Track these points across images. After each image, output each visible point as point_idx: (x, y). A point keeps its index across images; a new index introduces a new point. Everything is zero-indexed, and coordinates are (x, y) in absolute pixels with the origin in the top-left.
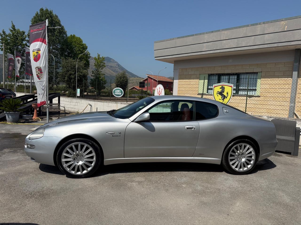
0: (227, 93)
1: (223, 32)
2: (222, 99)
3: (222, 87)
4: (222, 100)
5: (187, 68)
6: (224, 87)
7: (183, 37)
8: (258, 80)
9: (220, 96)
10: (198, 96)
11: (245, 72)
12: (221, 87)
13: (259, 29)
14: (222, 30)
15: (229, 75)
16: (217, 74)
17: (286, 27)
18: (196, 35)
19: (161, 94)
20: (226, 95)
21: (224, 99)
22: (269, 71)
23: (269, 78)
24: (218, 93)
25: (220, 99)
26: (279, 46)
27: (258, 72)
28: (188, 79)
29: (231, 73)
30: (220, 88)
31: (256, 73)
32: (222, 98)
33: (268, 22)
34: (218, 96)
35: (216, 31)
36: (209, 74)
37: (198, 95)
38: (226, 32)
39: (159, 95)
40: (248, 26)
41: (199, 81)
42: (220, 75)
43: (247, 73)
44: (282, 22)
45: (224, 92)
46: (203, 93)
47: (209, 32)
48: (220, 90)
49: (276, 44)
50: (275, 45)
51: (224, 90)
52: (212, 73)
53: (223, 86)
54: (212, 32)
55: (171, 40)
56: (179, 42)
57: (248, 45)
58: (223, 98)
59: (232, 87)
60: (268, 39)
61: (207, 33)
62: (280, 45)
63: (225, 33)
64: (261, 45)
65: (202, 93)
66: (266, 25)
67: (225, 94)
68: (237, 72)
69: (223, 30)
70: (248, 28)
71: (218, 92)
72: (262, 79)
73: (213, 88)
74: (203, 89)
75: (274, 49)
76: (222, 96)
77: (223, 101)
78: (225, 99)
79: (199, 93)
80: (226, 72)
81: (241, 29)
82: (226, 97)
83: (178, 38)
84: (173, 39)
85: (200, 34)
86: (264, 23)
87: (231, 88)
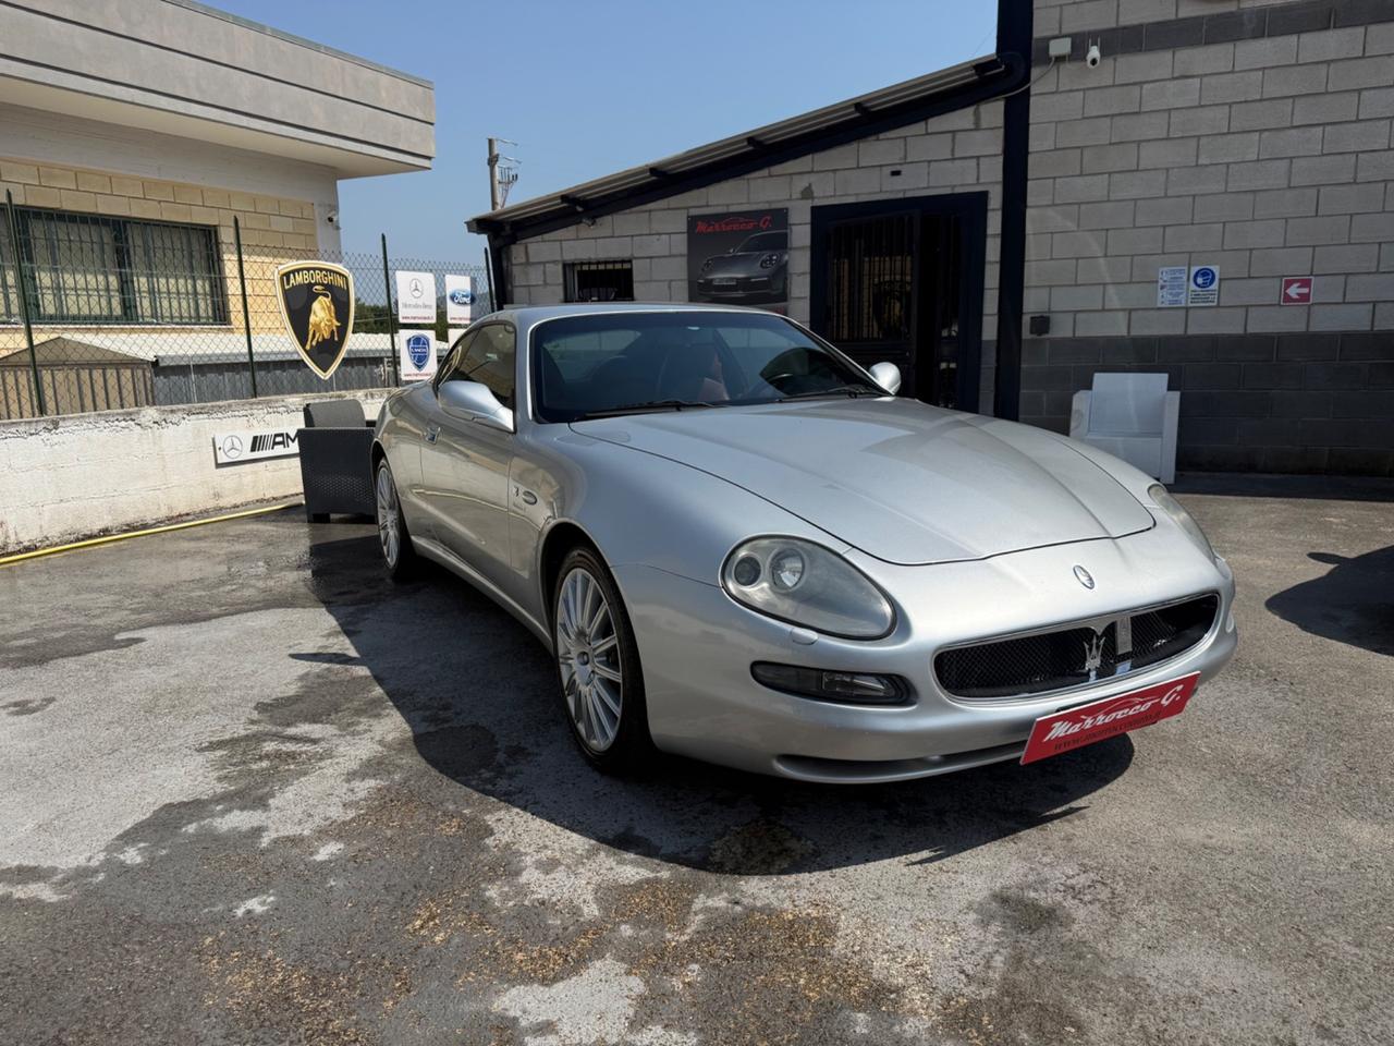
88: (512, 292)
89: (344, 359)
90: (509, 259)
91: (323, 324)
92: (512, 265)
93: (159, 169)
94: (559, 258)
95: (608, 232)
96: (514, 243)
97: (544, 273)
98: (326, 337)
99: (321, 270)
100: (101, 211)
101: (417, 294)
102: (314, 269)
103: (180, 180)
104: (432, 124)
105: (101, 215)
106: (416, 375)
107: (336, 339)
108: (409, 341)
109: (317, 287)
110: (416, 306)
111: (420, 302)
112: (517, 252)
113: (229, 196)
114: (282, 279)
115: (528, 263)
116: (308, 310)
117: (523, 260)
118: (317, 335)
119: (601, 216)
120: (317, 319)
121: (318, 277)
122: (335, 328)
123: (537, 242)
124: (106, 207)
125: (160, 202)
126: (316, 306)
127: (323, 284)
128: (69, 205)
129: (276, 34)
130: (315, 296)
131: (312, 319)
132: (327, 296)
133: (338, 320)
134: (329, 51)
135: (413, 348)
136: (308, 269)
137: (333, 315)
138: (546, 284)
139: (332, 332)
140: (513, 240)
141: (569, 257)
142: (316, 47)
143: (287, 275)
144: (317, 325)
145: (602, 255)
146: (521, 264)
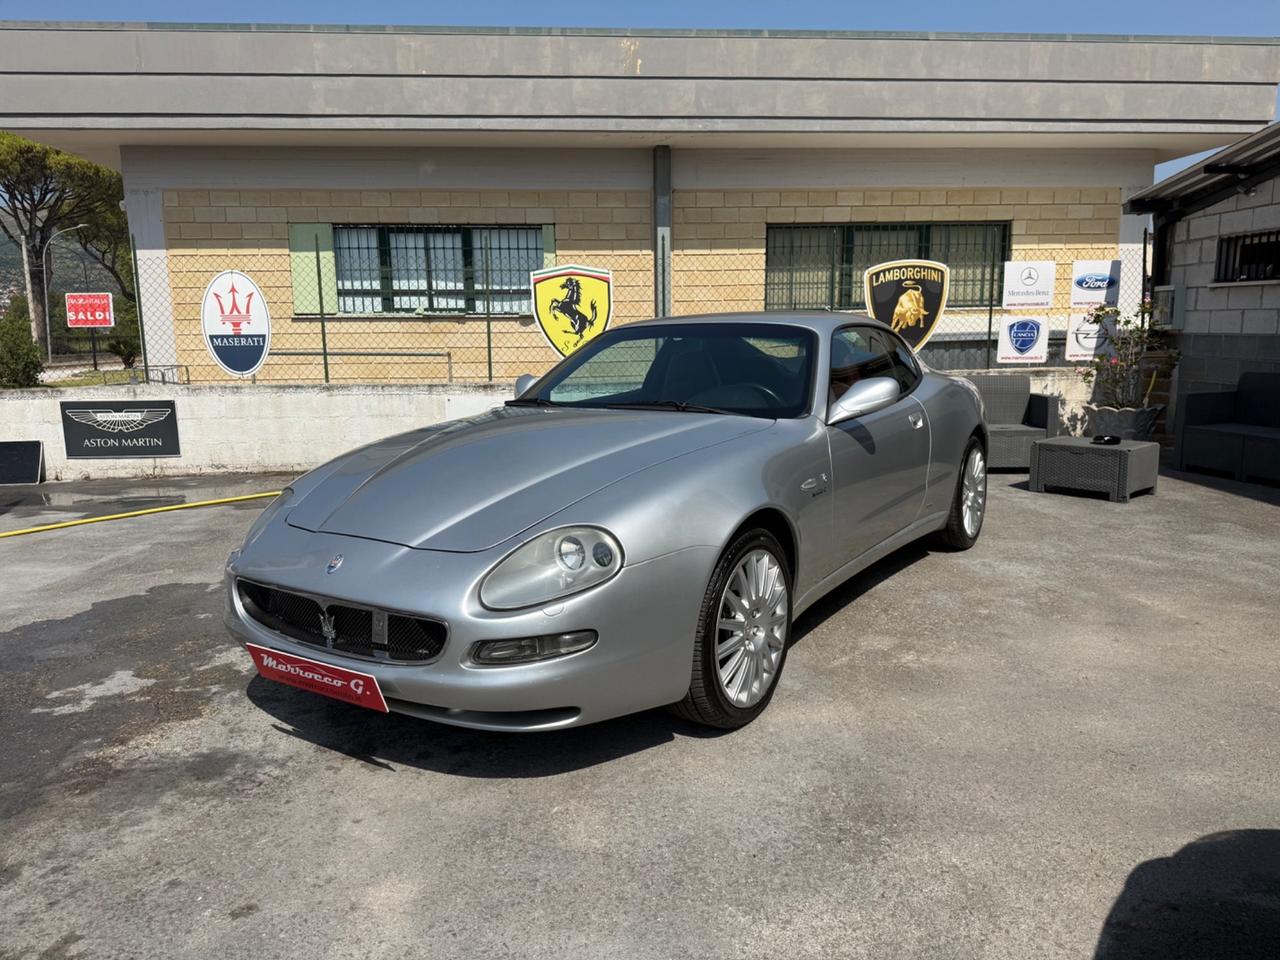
0: (593, 307)
1: (403, 39)
2: (571, 329)
3: (570, 280)
4: (577, 333)
5: (209, 191)
6: (577, 282)
7: (186, 27)
8: (545, 255)
9: (565, 321)
10: (296, 325)
11: (493, 221)
12: (563, 280)
13: (547, 53)
14: (395, 27)
15: (426, 230)
16: (372, 226)
17: (640, 62)
18: (261, 28)
19: (248, 320)
20: (589, 315)
21: (582, 328)
22: (581, 221)
23: (584, 250)
24: (557, 307)
25: (566, 332)
26: (624, 128)
27: (541, 225)
28: (228, 248)
29: (436, 222)
30: (563, 287)
31: (538, 227)
32: (573, 326)
33: (576, 32)
34: (556, 318)
35: (367, 30)
36: (334, 224)
37: (294, 320)
38: (415, 42)
39: (236, 325)
40: (504, 31)
41: (291, 254)
42: (389, 228)
43: (501, 227)
44: (625, 40)
45: (578, 301)
46: (322, 313)
47: (332, 29)
48: (562, 295)
49: (614, 120)
50: (611, 125)
51: (578, 294)
52: (351, 221)
53: (572, 277)
54: (348, 29)
55: (101, 28)
56: (163, 49)
57: (515, 113)
58: (577, 326)
59: (609, 283)
60: (584, 97)
61: (319, 29)
62: (627, 125)
63: (409, 46)
64: (561, 120)
65: (317, 310)
66: (573, 43)
67: (584, 308)
68: (463, 220)
69: (399, 30)
70: (506, 39)
71: (556, 300)
72: (558, 252)
73: (532, 288)
74: (316, 294)
75: (599, 139)
76: (574, 318)
77: (578, 336)
78: (588, 328)
79: (298, 312)
80: (417, 217)
81: (479, 39)
82: (591, 323)
83: (152, 26)
84: (120, 28)
85: (287, 28)
86: (563, 32)
87: (606, 284)
88: (1170, 271)
89: (928, 343)
90: (1172, 237)
91: (908, 314)
92: (1175, 243)
93: (964, 179)
94: (1216, 234)
95: (1266, 199)
96: (1180, 220)
97: (1201, 249)
98: (910, 324)
99: (914, 267)
100: (908, 219)
101: (1029, 281)
102: (906, 267)
103: (980, 185)
104: (1276, 84)
105: (908, 222)
106: (1017, 358)
107: (922, 326)
108: (1012, 326)
109: (907, 282)
110: (1028, 293)
111: (1031, 289)
112: (1180, 229)
113: (1028, 193)
114: (871, 278)
115: (1188, 241)
116: (895, 302)
117: (1184, 238)
118: (901, 323)
119: (1264, 181)
120: (903, 310)
121: (910, 273)
122: (921, 317)
123: (1199, 217)
124: (911, 216)
125: (959, 206)
126: (904, 299)
127: (914, 280)
128: (882, 218)
129: (1078, 38)
130: (904, 290)
131: (898, 309)
132: (917, 289)
133: (926, 310)
134: (1141, 39)
135: (1017, 333)
136: (900, 268)
137: (921, 305)
138: (1201, 262)
139: (918, 321)
140: (1179, 216)
141: (1227, 230)
142: (1125, 39)
143: (877, 274)
144: (902, 316)
145: (1258, 227)
146: (1182, 242)
